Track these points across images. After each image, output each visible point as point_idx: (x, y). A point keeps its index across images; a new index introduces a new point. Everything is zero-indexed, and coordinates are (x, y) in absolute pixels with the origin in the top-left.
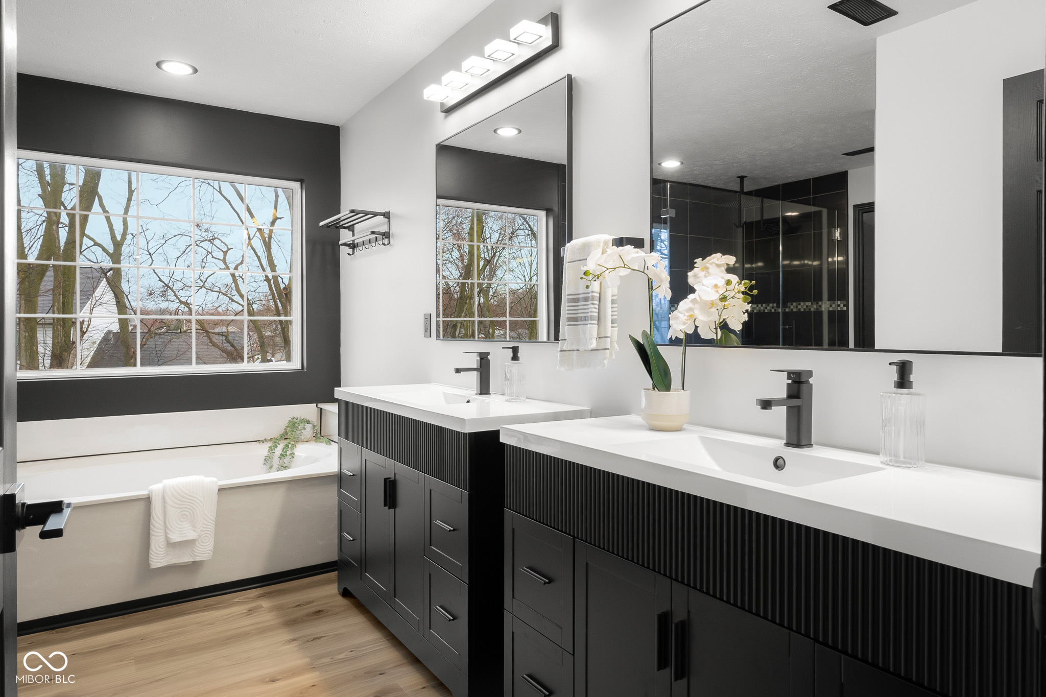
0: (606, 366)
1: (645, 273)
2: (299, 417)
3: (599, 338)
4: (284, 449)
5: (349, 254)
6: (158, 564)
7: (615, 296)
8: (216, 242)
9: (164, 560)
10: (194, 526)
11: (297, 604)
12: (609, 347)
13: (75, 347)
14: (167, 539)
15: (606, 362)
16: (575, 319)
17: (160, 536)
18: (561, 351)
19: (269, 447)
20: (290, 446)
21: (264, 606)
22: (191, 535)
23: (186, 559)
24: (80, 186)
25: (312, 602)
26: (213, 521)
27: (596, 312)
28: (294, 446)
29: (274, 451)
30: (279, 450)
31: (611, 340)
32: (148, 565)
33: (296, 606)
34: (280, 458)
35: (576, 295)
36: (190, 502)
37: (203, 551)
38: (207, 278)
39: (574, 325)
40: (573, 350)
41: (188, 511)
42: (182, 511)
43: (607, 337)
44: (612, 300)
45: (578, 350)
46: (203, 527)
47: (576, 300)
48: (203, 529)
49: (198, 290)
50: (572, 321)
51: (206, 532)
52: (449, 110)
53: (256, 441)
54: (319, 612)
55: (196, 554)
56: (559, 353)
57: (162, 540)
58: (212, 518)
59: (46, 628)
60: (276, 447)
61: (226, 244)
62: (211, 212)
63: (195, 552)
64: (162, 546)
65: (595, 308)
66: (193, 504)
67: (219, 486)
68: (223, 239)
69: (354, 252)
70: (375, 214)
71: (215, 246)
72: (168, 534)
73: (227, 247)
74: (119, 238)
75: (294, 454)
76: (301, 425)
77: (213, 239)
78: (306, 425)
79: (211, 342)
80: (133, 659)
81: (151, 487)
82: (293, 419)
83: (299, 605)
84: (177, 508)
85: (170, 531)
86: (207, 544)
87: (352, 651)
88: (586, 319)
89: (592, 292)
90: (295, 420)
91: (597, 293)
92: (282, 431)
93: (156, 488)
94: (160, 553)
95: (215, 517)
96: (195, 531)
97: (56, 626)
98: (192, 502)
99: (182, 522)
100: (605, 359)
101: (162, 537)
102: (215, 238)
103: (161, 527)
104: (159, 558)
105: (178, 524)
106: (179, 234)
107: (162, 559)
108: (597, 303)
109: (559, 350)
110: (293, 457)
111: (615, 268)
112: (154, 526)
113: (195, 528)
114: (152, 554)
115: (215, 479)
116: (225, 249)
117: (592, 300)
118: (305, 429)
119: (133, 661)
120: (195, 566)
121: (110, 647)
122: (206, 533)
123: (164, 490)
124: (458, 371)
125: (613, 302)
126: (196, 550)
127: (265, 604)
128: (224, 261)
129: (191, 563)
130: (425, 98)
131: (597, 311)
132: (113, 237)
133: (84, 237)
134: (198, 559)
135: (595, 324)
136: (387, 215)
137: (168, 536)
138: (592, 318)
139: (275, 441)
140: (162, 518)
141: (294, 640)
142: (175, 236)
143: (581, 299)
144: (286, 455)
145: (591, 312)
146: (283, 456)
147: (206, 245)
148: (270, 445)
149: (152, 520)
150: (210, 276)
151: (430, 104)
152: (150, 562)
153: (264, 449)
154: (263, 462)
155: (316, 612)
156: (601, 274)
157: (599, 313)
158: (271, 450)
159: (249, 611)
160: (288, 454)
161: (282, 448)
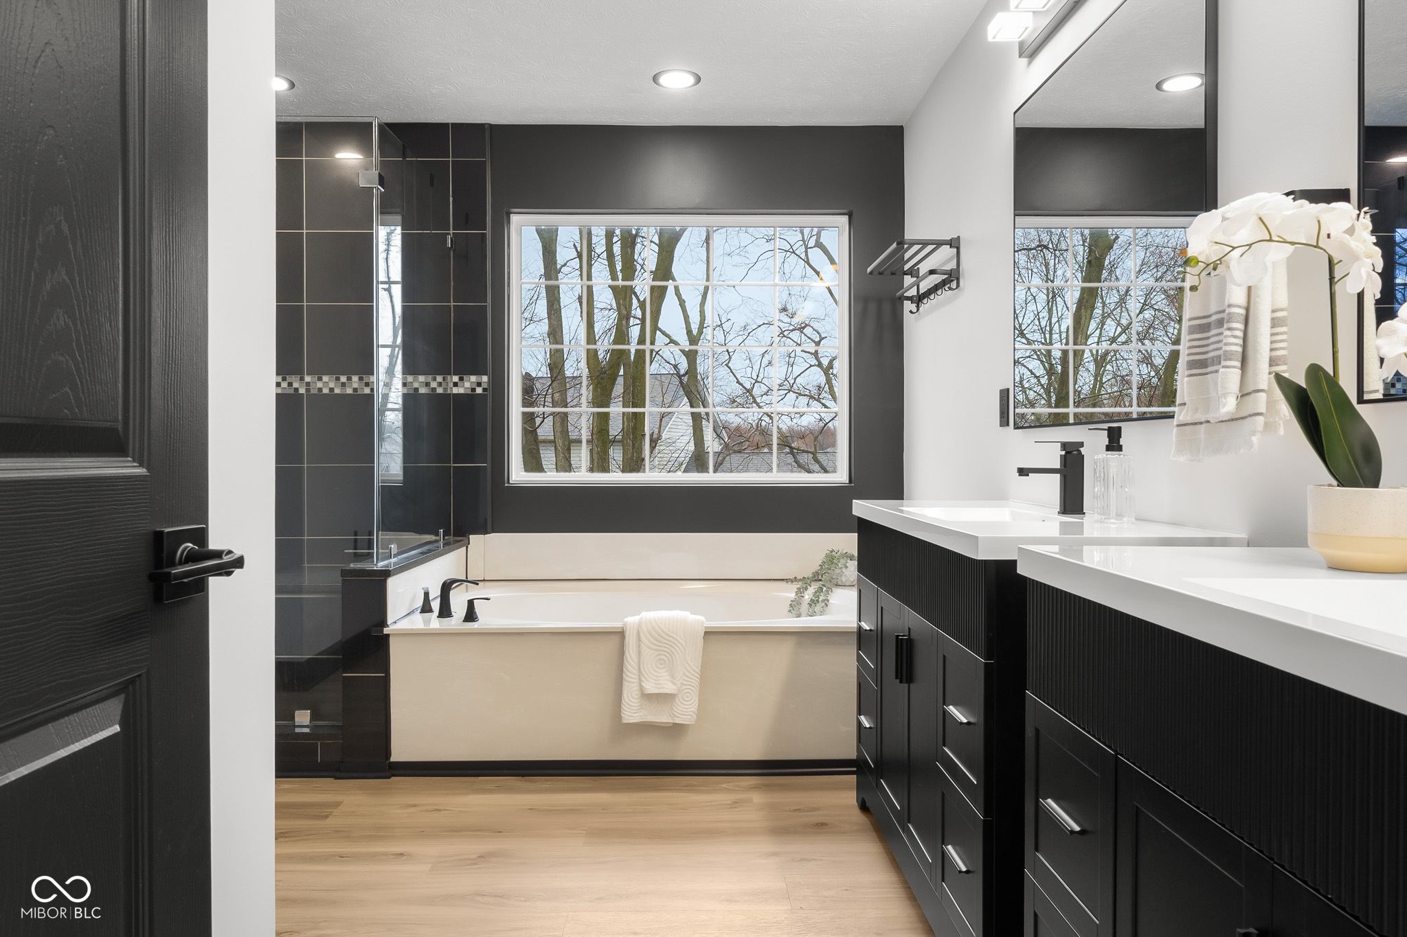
0: (1256, 446)
1: (1322, 249)
2: (841, 550)
3: (1244, 395)
4: (816, 592)
5: (911, 312)
6: (630, 718)
7: (1282, 310)
8: (808, 331)
9: (637, 714)
10: (672, 676)
11: (795, 808)
12: (1263, 410)
13: (644, 465)
14: (641, 688)
15: (1254, 439)
16: (1202, 364)
17: (633, 683)
18: (1178, 426)
19: (797, 589)
20: (825, 589)
21: (754, 801)
22: (669, 688)
23: (663, 718)
24: (651, 272)
25: (818, 809)
26: (697, 673)
27: (1236, 344)
28: (829, 590)
29: (803, 595)
30: (808, 595)
31: (1268, 397)
32: (620, 718)
33: (795, 810)
34: (810, 605)
35: (1204, 317)
36: (668, 644)
37: (685, 711)
38: (795, 379)
39: (1200, 374)
40: (1201, 423)
41: (665, 656)
42: (659, 655)
43: (1258, 391)
44: (1273, 319)
45: (1208, 422)
46: (684, 680)
47: (1205, 328)
48: (684, 682)
49: (786, 394)
50: (1196, 368)
51: (688, 687)
52: (1031, 51)
53: (783, 580)
54: (823, 824)
55: (675, 714)
56: (1175, 430)
57: (636, 688)
58: (695, 669)
59: (516, 772)
60: (806, 589)
61: (818, 333)
62: (802, 292)
63: (674, 710)
64: (635, 696)
65: (1235, 337)
66: (673, 647)
67: (706, 627)
68: (816, 325)
69: (918, 307)
70: (939, 244)
71: (805, 335)
72: (642, 681)
73: (820, 336)
74: (695, 332)
75: (828, 601)
76: (841, 561)
77: (804, 328)
78: (849, 561)
79: (796, 462)
80: (584, 830)
81: (626, 619)
82: (831, 552)
83: (799, 810)
84: (653, 649)
85: (645, 678)
86: (687, 703)
87: (847, 890)
88: (1217, 361)
89: (1230, 306)
90: (834, 553)
91: (1239, 307)
92: (816, 568)
93: (632, 620)
94: (633, 704)
95: (700, 668)
96: (674, 683)
97: (527, 772)
98: (673, 645)
99: (658, 668)
100: (1254, 433)
101: (635, 684)
102: (806, 325)
103: (635, 671)
104: (633, 713)
105: (655, 671)
106: (764, 324)
107: (634, 713)
108: (1241, 326)
109: (1175, 424)
110: (827, 605)
111: (1250, 245)
112: (627, 670)
113: (674, 679)
114: (625, 706)
115: (702, 618)
116: (817, 339)
117: (1228, 322)
118: (847, 567)
119: (585, 832)
120: (675, 730)
121: (568, 810)
122: (688, 689)
123: (640, 624)
124: (1023, 472)
125: (1275, 323)
126: (674, 708)
127: (758, 798)
128: (816, 354)
129: (671, 725)
130: (990, 39)
131: (1240, 342)
132: (689, 332)
133: (658, 331)
134: (678, 721)
135: (1234, 367)
136: (955, 243)
137: (642, 684)
138: (1228, 356)
139: (805, 582)
140: (636, 660)
141: (775, 854)
142: (759, 326)
143: (1213, 324)
144: (818, 601)
145: (1226, 344)
146: (813, 602)
147: (795, 335)
148: (798, 586)
149: (625, 661)
150: (800, 375)
151: (1001, 48)
152: (622, 715)
153: (789, 593)
154: (788, 608)
155: (817, 824)
156: (1220, 259)
157: (1245, 346)
158: (800, 592)
159: (735, 802)
160: (820, 600)
161: (814, 591)
